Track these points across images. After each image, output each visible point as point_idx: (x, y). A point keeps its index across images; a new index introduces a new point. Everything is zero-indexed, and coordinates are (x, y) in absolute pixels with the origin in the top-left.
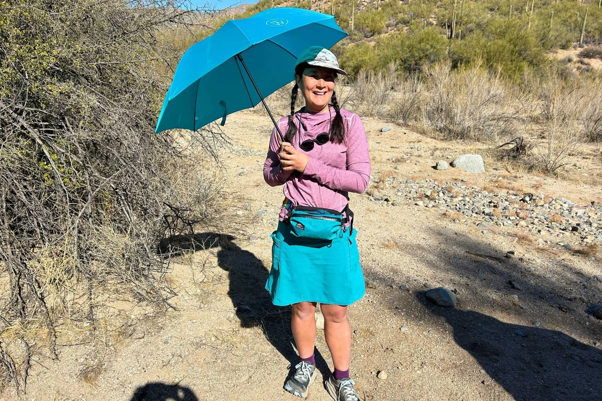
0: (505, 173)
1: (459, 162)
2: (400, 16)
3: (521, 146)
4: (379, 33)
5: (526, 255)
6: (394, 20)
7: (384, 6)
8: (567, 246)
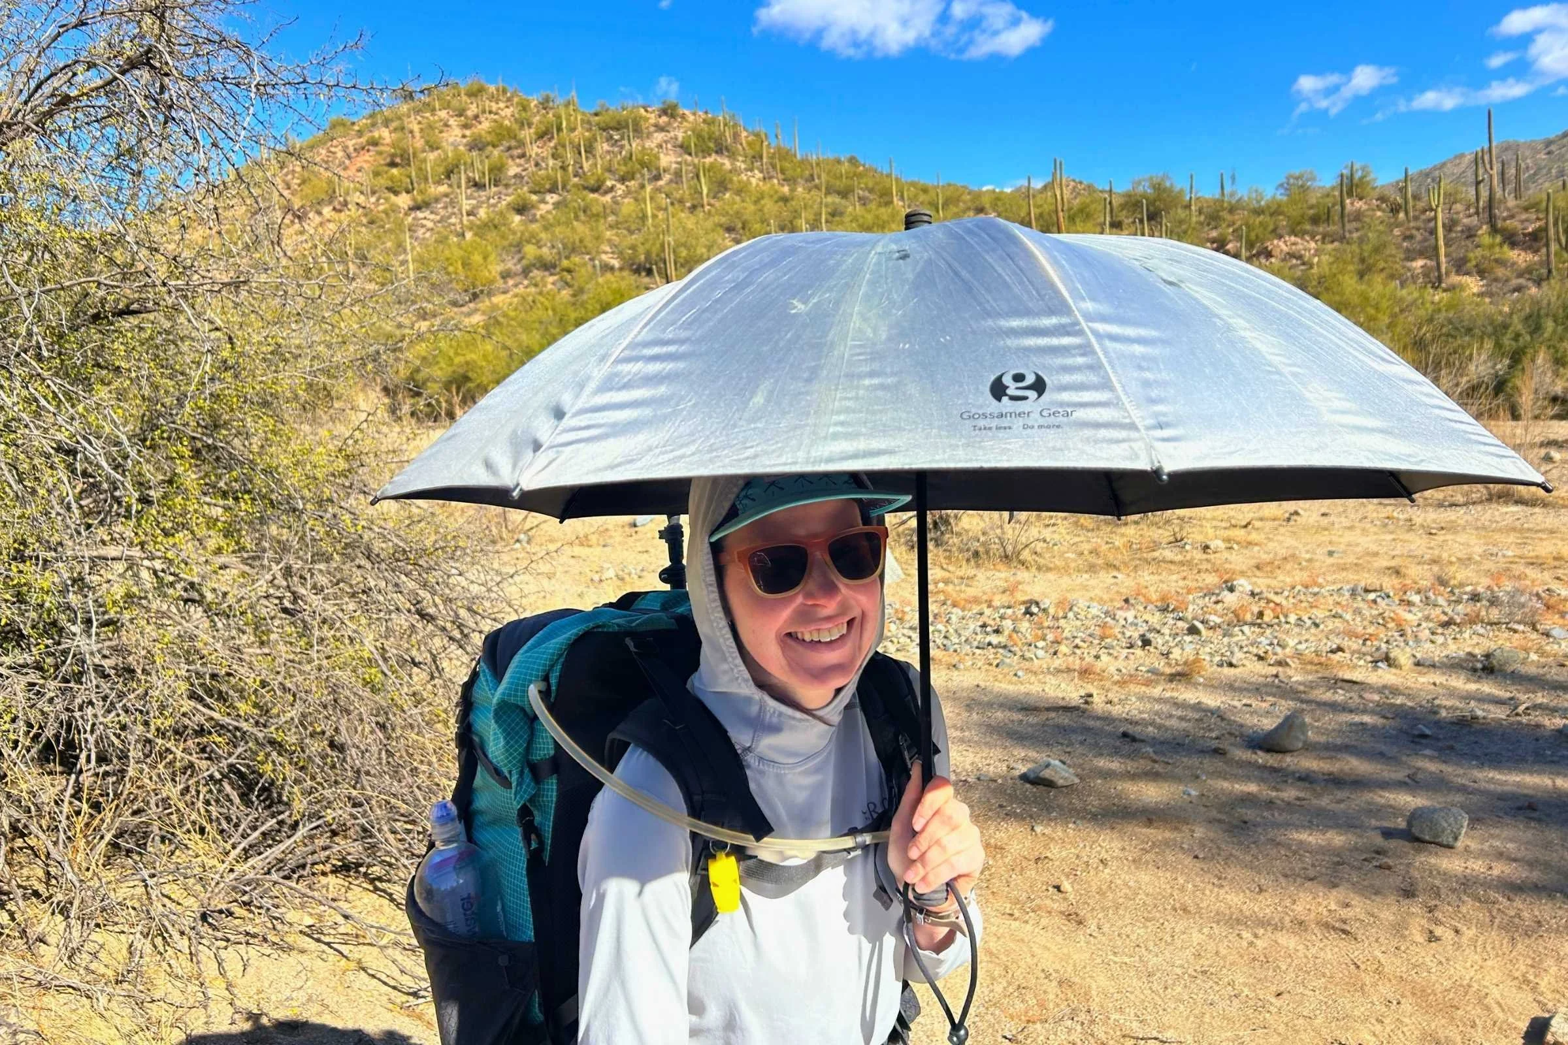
2: (530, 250)
3: (940, 517)
4: (490, 294)
5: (1111, 696)
6: (515, 261)
7: (479, 227)
8: (1153, 671)
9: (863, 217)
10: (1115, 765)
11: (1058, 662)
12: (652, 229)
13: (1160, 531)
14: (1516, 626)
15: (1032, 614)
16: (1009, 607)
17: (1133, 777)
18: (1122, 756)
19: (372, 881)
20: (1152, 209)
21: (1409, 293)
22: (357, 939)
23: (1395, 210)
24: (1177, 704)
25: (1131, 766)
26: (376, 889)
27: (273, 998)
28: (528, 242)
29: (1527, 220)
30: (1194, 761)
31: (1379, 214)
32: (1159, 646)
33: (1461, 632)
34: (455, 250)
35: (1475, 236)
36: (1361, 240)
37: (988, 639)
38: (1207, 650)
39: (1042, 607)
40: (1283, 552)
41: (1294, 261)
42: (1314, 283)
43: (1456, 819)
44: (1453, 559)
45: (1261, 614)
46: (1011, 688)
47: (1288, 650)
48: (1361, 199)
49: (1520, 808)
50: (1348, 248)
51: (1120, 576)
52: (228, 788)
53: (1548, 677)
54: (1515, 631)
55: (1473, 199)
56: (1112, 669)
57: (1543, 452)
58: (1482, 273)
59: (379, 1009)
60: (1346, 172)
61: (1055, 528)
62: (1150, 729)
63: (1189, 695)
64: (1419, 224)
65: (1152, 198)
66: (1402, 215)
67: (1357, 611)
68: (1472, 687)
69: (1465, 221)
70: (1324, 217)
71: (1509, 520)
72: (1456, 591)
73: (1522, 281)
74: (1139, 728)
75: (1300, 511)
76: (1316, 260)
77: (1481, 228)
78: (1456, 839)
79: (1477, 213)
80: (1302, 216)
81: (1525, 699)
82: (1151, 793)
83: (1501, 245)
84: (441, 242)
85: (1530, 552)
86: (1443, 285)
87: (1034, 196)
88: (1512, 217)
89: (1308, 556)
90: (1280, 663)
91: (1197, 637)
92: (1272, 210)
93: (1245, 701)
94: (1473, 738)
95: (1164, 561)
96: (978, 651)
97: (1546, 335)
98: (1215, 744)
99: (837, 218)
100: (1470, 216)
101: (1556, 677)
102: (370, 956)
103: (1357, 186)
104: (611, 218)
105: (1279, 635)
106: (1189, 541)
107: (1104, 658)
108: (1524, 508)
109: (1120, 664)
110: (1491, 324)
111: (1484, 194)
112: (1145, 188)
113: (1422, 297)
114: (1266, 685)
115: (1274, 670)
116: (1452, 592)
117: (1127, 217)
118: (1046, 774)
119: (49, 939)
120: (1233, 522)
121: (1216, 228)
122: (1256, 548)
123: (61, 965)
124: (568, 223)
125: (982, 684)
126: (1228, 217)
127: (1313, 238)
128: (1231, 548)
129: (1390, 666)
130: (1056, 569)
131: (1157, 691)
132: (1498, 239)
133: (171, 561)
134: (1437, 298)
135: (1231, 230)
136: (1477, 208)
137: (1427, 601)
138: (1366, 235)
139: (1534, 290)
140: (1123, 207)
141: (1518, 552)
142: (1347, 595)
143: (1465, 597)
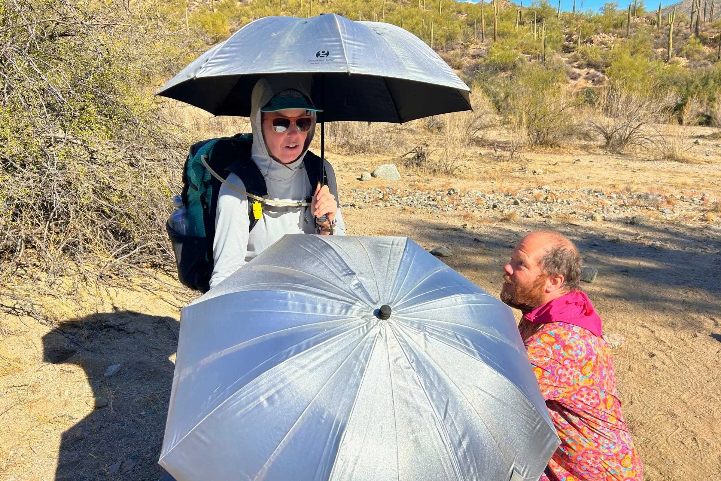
0: (416, 177)
1: (379, 172)
3: (421, 154)
5: (474, 226)
6: (237, 24)
7: (220, 7)
8: (495, 218)
9: (403, 12)
10: (469, 250)
11: (456, 213)
12: (303, 12)
13: (517, 165)
14: (650, 208)
15: (450, 194)
16: (442, 191)
17: (474, 254)
18: (472, 247)
19: (166, 271)
20: (539, 16)
21: (653, 64)
22: (160, 290)
23: (652, 24)
24: (500, 229)
25: (475, 250)
26: (167, 274)
27: (128, 304)
28: (243, 15)
29: (713, 32)
30: (501, 249)
31: (645, 25)
32: (500, 208)
33: (627, 209)
34: (209, 17)
35: (688, 38)
36: (635, 37)
37: (429, 203)
38: (520, 210)
39: (456, 191)
40: (568, 176)
41: (603, 46)
42: (611, 57)
43: (593, 272)
44: (639, 182)
45: (547, 198)
46: (434, 221)
47: (553, 213)
48: (638, 17)
49: (622, 271)
50: (629, 41)
51: (495, 182)
52: (109, 232)
53: (655, 227)
54: (650, 210)
55: (690, 21)
56: (478, 216)
57: (695, 140)
58: (688, 57)
59: (168, 311)
60: (633, 3)
61: (471, 162)
62: (487, 238)
63: (507, 227)
64: (664, 31)
65: (540, 11)
66: (656, 26)
67: (588, 200)
68: (623, 229)
69: (685, 31)
70: (620, 25)
71: (670, 168)
72: (632, 194)
73: (705, 61)
74: (482, 238)
75: (580, 159)
76: (613, 46)
77: (691, 35)
78: (592, 279)
79: (691, 27)
80: (610, 24)
81: (642, 233)
82: (481, 260)
83: (699, 44)
84: (202, 13)
85: (673, 181)
86: (669, 61)
87: (485, 7)
88: (706, 30)
89: (578, 178)
90: (548, 217)
91: (517, 206)
92: (596, 20)
93: (528, 230)
94: (615, 247)
95: (515, 177)
96: (424, 207)
97: (709, 87)
98: (510, 244)
99: (391, 12)
100: (687, 29)
101: (658, 227)
102: (164, 295)
103: (637, 10)
104: (284, 6)
105: (552, 207)
106: (528, 169)
107: (476, 212)
108: (678, 163)
109: (482, 214)
110: (686, 80)
111: (695, 18)
112: (538, 6)
113: (658, 66)
114: (540, 225)
115: (544, 219)
116: (631, 194)
117: (528, 20)
118: (439, 251)
119: (41, 279)
120: (550, 163)
121: (568, 27)
122: (557, 174)
123: (47, 288)
124: (263, 7)
125: (423, 219)
126: (575, 22)
127: (613, 35)
128: (546, 173)
129: (592, 220)
130: (469, 178)
131: (494, 225)
132: (698, 40)
133: (84, 141)
134: (666, 67)
135: (575, 29)
136: (691, 25)
137: (619, 197)
138: (638, 35)
139: (710, 65)
140: (526, 15)
141: (668, 181)
142: (586, 193)
143: (635, 196)
